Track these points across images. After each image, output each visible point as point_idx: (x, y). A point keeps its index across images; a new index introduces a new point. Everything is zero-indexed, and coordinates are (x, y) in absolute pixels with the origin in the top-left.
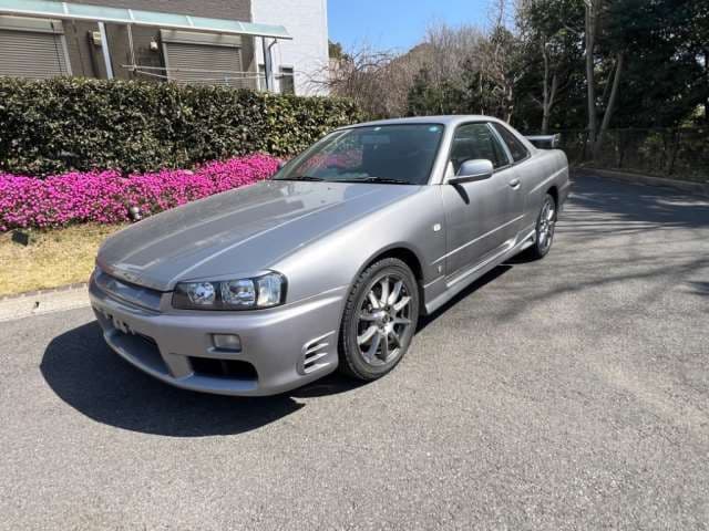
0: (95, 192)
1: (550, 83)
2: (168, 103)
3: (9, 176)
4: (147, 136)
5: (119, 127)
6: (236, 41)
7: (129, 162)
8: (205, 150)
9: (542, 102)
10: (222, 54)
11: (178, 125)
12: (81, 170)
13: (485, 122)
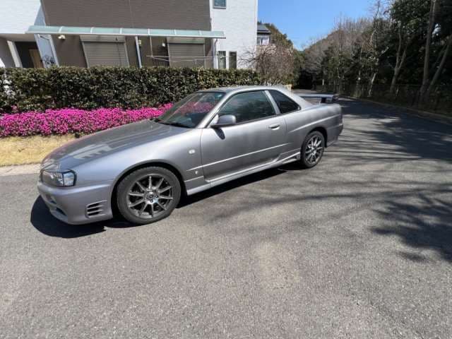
0: (109, 118)
1: (401, 54)
2: (144, 76)
3: (77, 110)
4: (135, 92)
5: (120, 88)
6: (202, 41)
7: (126, 104)
8: (164, 98)
9: (394, 67)
10: (195, 48)
11: (150, 87)
12: (105, 107)
13: (264, 90)
